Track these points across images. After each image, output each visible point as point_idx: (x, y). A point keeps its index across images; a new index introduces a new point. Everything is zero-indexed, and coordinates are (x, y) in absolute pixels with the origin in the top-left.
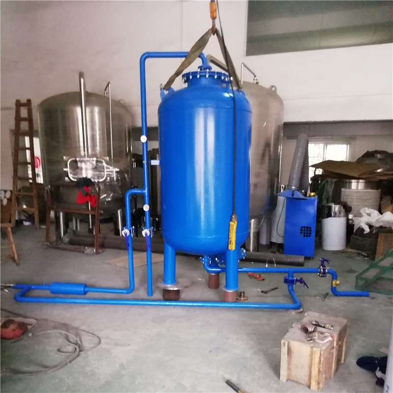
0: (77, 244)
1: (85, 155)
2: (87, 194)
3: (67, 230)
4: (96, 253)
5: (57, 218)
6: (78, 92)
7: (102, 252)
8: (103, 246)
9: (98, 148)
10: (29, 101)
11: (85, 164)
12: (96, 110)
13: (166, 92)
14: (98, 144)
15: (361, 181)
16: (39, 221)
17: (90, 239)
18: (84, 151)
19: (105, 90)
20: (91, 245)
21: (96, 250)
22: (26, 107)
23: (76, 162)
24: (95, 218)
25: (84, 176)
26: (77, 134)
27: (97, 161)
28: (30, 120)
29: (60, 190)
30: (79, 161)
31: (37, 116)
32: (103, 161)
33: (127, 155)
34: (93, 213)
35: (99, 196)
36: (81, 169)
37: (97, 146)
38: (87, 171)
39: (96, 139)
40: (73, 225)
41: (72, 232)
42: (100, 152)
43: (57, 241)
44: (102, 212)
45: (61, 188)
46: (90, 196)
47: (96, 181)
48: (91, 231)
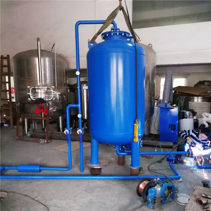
0: (35, 137)
1: (40, 85)
2: (42, 108)
3: (29, 129)
4: (47, 143)
5: (24, 122)
6: (37, 50)
7: (50, 142)
8: (51, 138)
9: (48, 81)
10: (8, 56)
11: (41, 90)
12: (47, 59)
13: (92, 45)
14: (48, 79)
15: (199, 97)
16: (13, 124)
17: (43, 134)
18: (40, 83)
19: (52, 49)
20: (44, 138)
21: (47, 141)
22: (7, 59)
23: (35, 89)
24: (46, 121)
25: (40, 97)
26: (36, 73)
27: (47, 89)
28: (8, 66)
29: (25, 105)
30: (37, 88)
31: (12, 64)
32: (51, 88)
33: (65, 85)
34: (45, 119)
35: (49, 109)
36: (38, 93)
37: (47, 80)
38: (41, 94)
39: (47, 76)
40: (33, 125)
41: (32, 130)
42: (49, 83)
43: (23, 136)
44: (50, 118)
45: (26, 105)
46: (43, 109)
47: (47, 100)
48: (43, 129)
